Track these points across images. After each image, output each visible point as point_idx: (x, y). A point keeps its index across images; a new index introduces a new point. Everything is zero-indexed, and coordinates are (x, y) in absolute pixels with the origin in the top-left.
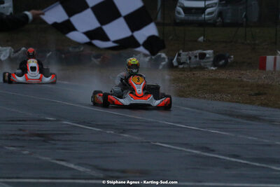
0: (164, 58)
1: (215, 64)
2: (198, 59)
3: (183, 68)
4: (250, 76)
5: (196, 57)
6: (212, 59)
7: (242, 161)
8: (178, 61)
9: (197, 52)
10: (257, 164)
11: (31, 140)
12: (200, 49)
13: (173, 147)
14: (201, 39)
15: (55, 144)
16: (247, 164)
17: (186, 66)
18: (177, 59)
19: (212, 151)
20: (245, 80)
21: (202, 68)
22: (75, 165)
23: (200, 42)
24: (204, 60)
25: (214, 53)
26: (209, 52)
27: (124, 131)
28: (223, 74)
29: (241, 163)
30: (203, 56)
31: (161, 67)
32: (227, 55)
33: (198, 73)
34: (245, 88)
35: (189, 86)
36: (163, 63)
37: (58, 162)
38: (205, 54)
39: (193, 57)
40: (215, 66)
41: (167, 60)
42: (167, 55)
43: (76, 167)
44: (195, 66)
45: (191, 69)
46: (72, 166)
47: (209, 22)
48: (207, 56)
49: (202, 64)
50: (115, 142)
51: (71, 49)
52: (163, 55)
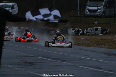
0: (80, 31)
1: (102, 33)
5: (94, 30)
6: (100, 31)
8: (86, 32)
9: (94, 28)
14: (96, 23)
17: (90, 34)
18: (86, 31)
19: (101, 69)
20: (114, 39)
21: (96, 35)
23: (96, 24)
24: (97, 31)
25: (101, 28)
27: (64, 61)
28: (105, 37)
31: (79, 34)
32: (107, 29)
33: (95, 37)
35: (91, 42)
36: (80, 33)
38: (98, 29)
41: (82, 31)
42: (82, 29)
44: (93, 34)
45: (92, 35)
47: (99, 15)
48: (99, 29)
49: (96, 33)
50: (60, 65)
52: (80, 29)
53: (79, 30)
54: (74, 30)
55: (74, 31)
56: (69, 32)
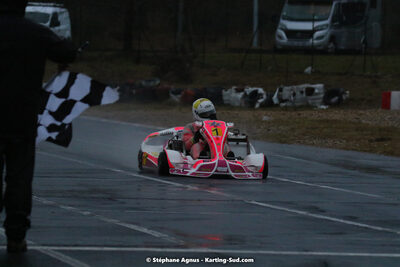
0: (261, 94)
1: (326, 101)
2: (304, 95)
3: (286, 107)
4: (371, 117)
5: (302, 92)
6: (322, 96)
7: (360, 224)
8: (281, 100)
9: (304, 86)
11: (93, 198)
12: (307, 82)
13: (271, 206)
14: (308, 70)
15: (123, 203)
16: (366, 228)
17: (289, 104)
18: (278, 95)
19: (322, 211)
20: (364, 121)
21: (309, 107)
22: (149, 229)
23: (308, 75)
24: (313, 97)
25: (325, 87)
26: (319, 87)
28: (337, 115)
30: (310, 92)
31: (257, 106)
32: (342, 90)
33: (305, 113)
34: (365, 132)
35: (293, 129)
36: (260, 101)
37: (127, 226)
38: (313, 89)
39: (298, 93)
40: (326, 104)
41: (265, 96)
42: (265, 90)
43: (150, 232)
44: (301, 104)
45: (296, 108)
46: (145, 230)
47: (321, 48)
48: (316, 91)
49: (310, 102)
50: (199, 200)
51: (144, 83)
52: (261, 90)
53: (256, 92)
54: (242, 93)
55: (240, 95)
56: (225, 98)
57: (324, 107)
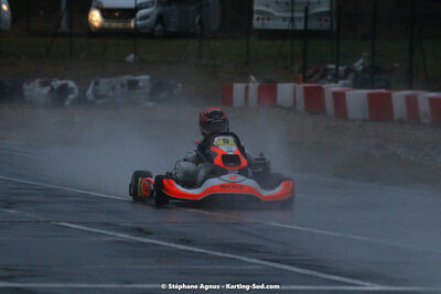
0: (72, 89)
2: (126, 90)
3: (103, 104)
5: (123, 86)
6: (148, 90)
7: (195, 249)
8: (97, 95)
9: (125, 79)
10: (219, 254)
12: (129, 73)
13: (86, 228)
14: (131, 57)
16: (203, 254)
17: (107, 100)
18: (93, 90)
19: (148, 234)
23: (129, 63)
24: (137, 92)
25: (151, 80)
27: (10, 205)
29: (193, 252)
30: (133, 85)
31: (67, 103)
32: (172, 82)
36: (71, 97)
38: (137, 82)
39: (118, 87)
40: (152, 100)
41: (76, 91)
42: (77, 84)
47: (143, 31)
48: (141, 84)
49: (133, 98)
52: (71, 84)
53: (66, 85)
54: (48, 88)
55: (46, 90)
56: (27, 93)
57: (150, 104)
